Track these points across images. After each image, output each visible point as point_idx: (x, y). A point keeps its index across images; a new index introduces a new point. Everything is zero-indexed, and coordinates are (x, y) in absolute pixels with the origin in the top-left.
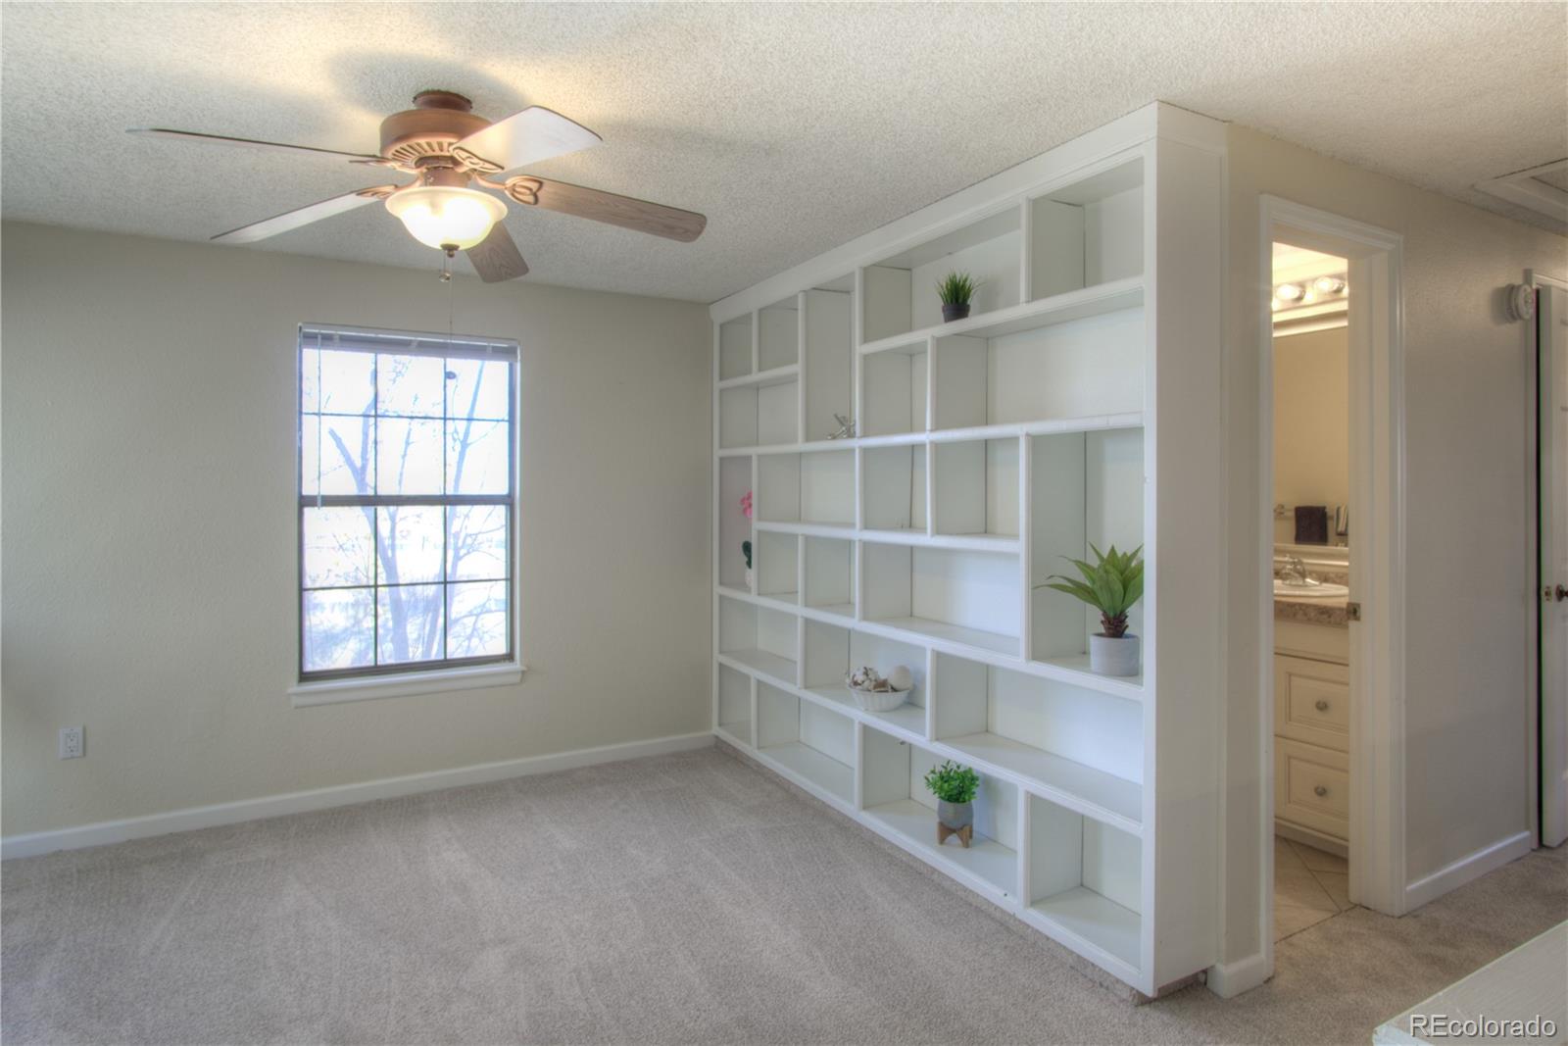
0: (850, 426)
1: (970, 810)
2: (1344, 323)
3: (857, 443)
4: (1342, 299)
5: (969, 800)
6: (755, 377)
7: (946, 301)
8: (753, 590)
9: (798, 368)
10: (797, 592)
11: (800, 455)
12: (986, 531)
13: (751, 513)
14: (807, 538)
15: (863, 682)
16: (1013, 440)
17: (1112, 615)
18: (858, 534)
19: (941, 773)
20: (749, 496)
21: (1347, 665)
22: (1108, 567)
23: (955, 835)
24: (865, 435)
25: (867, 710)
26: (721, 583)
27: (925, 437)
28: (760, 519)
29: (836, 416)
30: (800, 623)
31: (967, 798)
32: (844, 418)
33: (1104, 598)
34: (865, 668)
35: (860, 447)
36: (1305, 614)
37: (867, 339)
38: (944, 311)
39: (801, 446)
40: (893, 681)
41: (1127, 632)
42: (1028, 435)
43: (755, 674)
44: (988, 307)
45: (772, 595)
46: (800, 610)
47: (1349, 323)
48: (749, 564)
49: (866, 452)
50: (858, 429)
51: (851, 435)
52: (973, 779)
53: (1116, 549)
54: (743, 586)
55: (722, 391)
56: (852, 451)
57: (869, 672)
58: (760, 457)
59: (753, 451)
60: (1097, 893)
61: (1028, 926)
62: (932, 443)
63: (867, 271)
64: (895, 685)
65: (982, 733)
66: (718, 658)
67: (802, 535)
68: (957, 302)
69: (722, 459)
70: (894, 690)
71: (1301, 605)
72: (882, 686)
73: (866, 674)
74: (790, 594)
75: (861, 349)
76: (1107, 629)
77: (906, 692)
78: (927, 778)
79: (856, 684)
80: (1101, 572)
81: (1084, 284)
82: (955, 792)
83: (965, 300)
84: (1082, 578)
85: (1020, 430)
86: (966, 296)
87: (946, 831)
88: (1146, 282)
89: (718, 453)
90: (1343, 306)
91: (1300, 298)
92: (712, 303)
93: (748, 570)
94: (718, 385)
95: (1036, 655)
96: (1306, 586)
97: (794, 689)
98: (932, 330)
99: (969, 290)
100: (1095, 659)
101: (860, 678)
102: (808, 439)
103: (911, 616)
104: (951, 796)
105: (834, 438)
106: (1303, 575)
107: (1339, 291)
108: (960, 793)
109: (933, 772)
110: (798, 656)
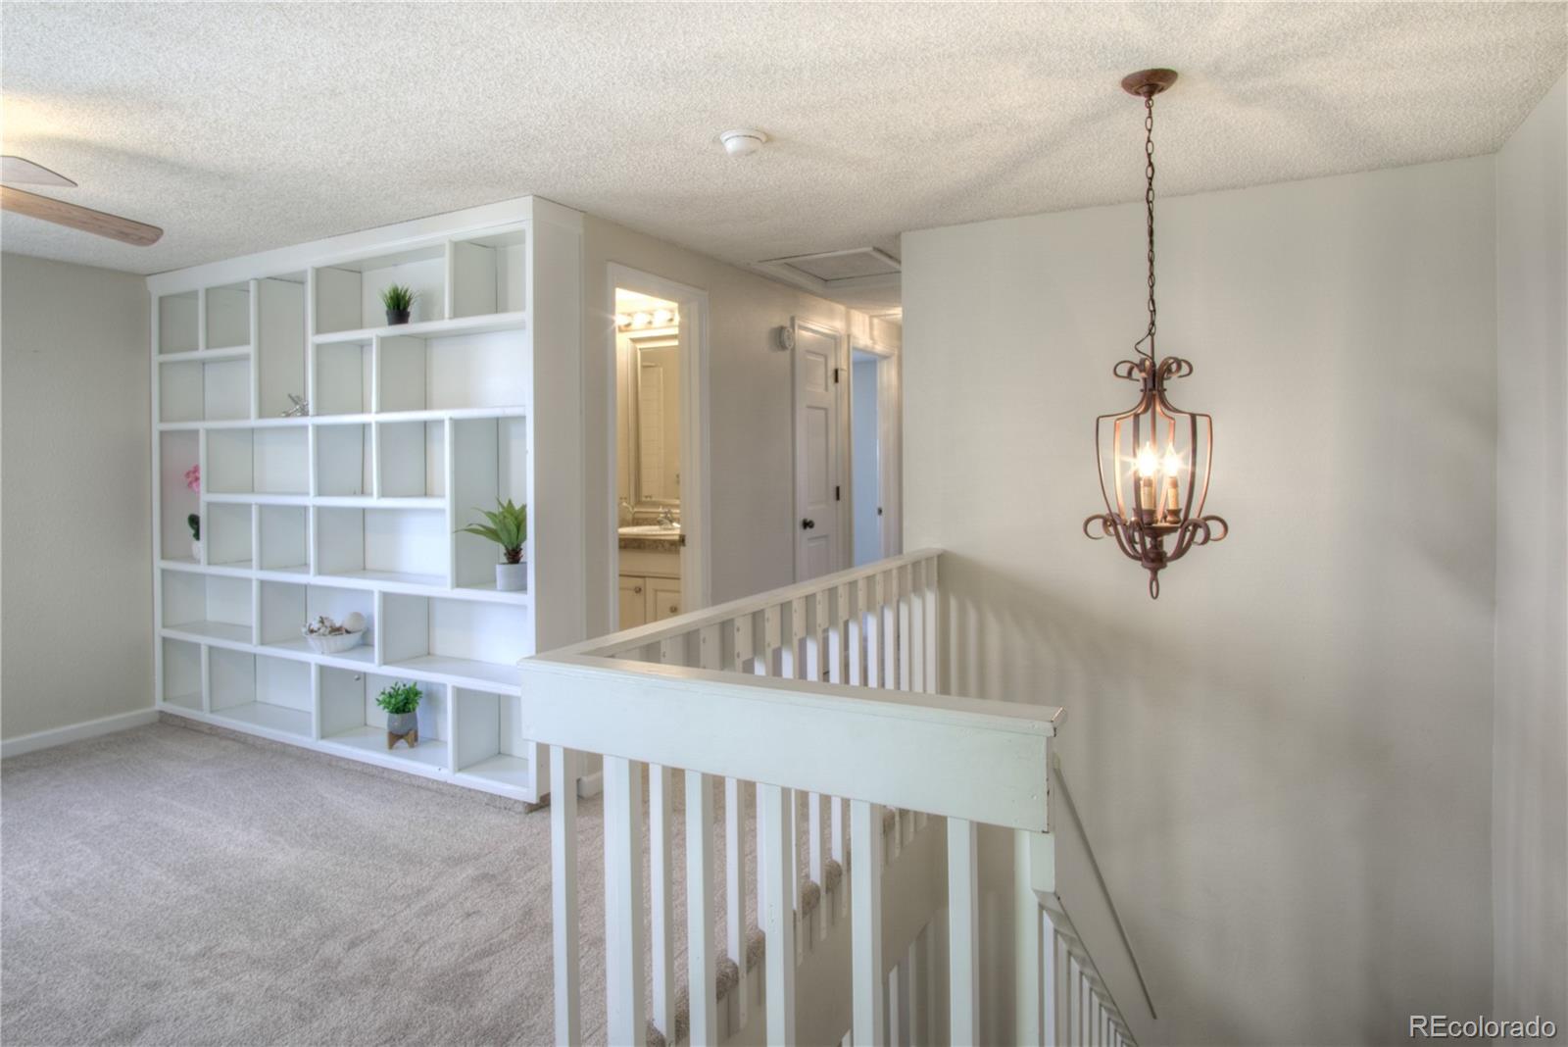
0: (304, 406)
1: (415, 718)
2: (675, 343)
3: (310, 421)
4: (674, 326)
5: (414, 709)
6: (202, 353)
7: (389, 307)
8: (202, 561)
9: (251, 349)
10: (251, 560)
11: (253, 430)
12: (426, 494)
13: (198, 486)
14: (262, 507)
15: (319, 629)
16: (441, 422)
17: (510, 548)
18: (312, 501)
19: (390, 693)
20: (196, 470)
21: (678, 579)
22: (506, 514)
23: (402, 740)
24: (318, 414)
25: (323, 653)
26: (163, 557)
27: (373, 418)
28: (208, 491)
29: (290, 396)
30: (255, 588)
31: (411, 706)
32: (298, 397)
33: (504, 536)
34: (321, 617)
35: (314, 425)
36: (663, 546)
37: (318, 331)
38: (388, 314)
39: (254, 422)
40: (347, 626)
41: (522, 560)
42: (451, 419)
43: (205, 641)
44: (425, 317)
45: (225, 563)
46: (255, 574)
47: (680, 342)
48: (197, 536)
49: (318, 428)
50: (311, 408)
51: (304, 413)
52: (417, 694)
53: (513, 502)
54: (191, 558)
55: (161, 365)
56: (305, 428)
57: (325, 621)
58: (208, 432)
59: (200, 426)
60: (510, 755)
61: (456, 786)
62: (377, 423)
63: (320, 272)
64: (349, 629)
65: (426, 655)
66: (160, 631)
67: (256, 504)
68: (399, 309)
69: (162, 434)
70: (348, 632)
71: (660, 540)
72: (336, 631)
73: (322, 621)
74: (245, 562)
75: (313, 339)
76: (508, 559)
77: (361, 633)
78: (378, 700)
79: (312, 631)
80: (502, 517)
81: (496, 311)
82: (402, 704)
83: (405, 308)
84: (491, 525)
85: (444, 415)
86: (407, 304)
87: (395, 738)
88: (527, 315)
89: (157, 427)
90: (675, 331)
91: (650, 323)
92: (150, 275)
93: (196, 542)
94: (156, 359)
95: (459, 582)
96: (673, 529)
97: (252, 647)
98: (378, 330)
99: (410, 299)
100: (500, 581)
101: (315, 625)
102: (261, 415)
103: (364, 569)
104: (398, 708)
105: (288, 415)
106: (671, 521)
107: (671, 320)
108: (405, 704)
109: (383, 693)
110: (253, 620)
